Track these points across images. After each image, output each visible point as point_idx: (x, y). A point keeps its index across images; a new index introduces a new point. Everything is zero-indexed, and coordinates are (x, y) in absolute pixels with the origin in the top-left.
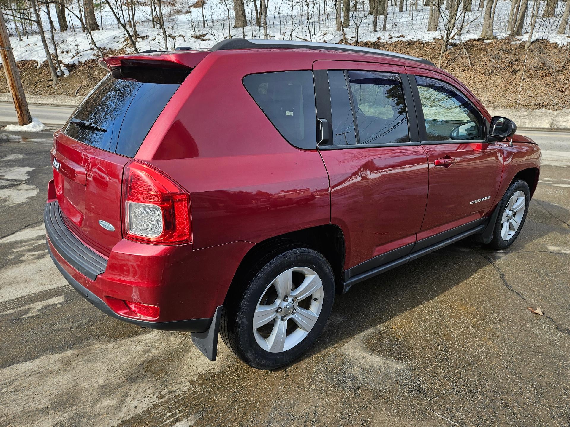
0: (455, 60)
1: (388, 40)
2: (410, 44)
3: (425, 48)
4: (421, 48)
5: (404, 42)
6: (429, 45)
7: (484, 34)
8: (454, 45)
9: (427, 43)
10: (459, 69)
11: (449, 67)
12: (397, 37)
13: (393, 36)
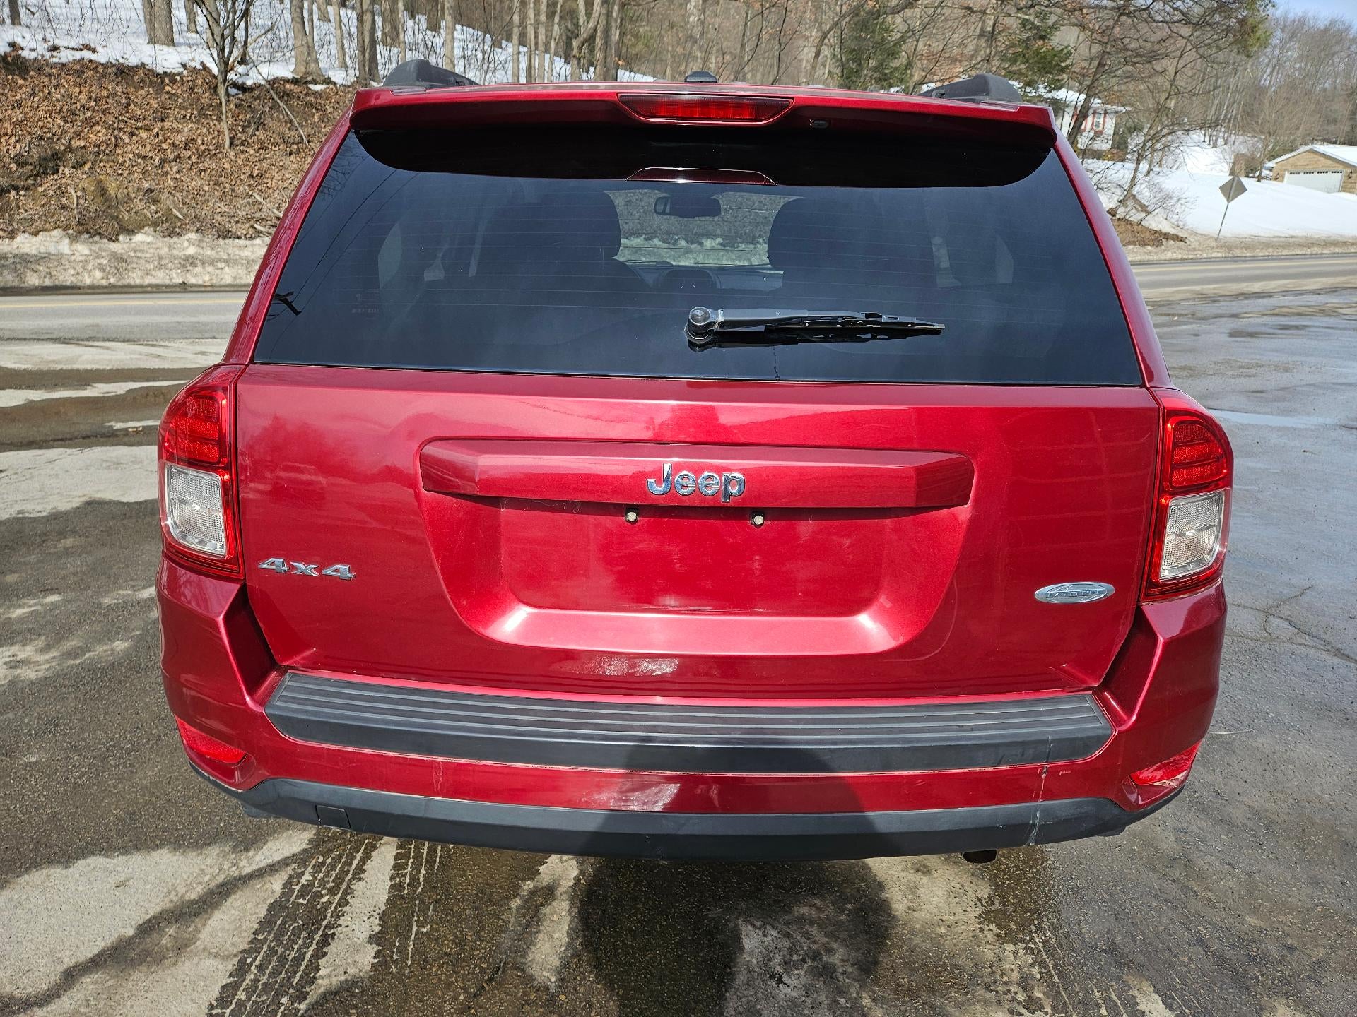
0: (260, 124)
1: (47, 55)
2: (122, 72)
3: (168, 88)
4: (160, 89)
5: (103, 65)
6: (176, 81)
7: (303, 69)
8: (242, 88)
9: (172, 77)
10: (277, 149)
11: (251, 141)
12: (73, 49)
13: (57, 42)
